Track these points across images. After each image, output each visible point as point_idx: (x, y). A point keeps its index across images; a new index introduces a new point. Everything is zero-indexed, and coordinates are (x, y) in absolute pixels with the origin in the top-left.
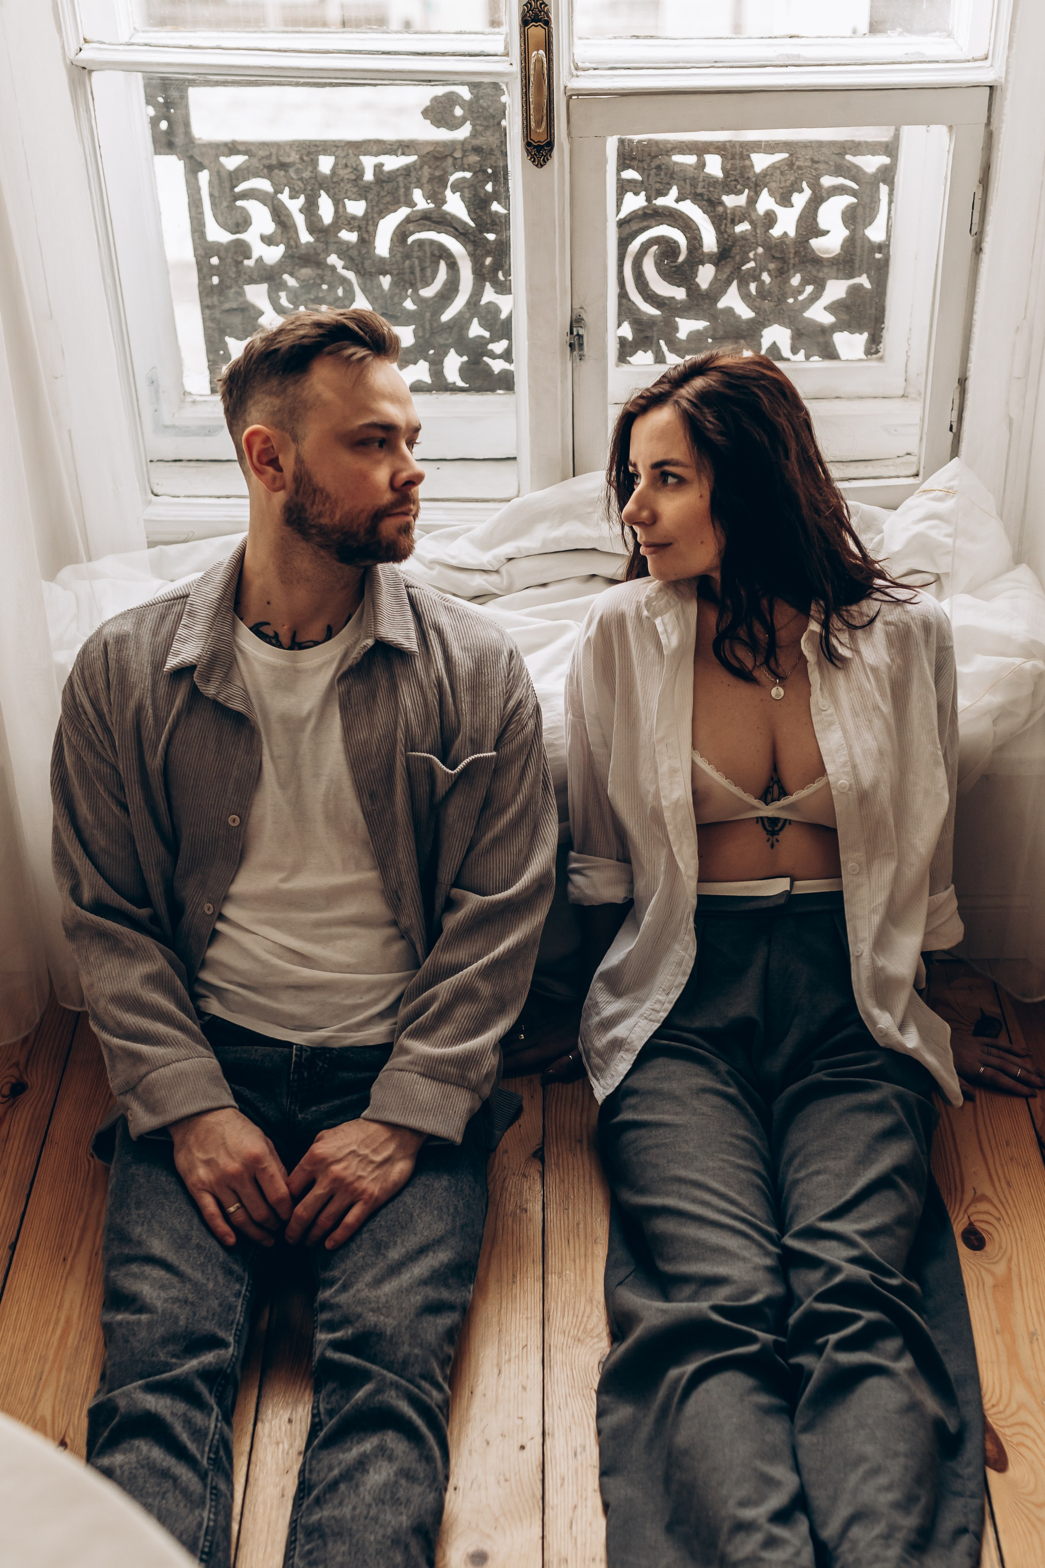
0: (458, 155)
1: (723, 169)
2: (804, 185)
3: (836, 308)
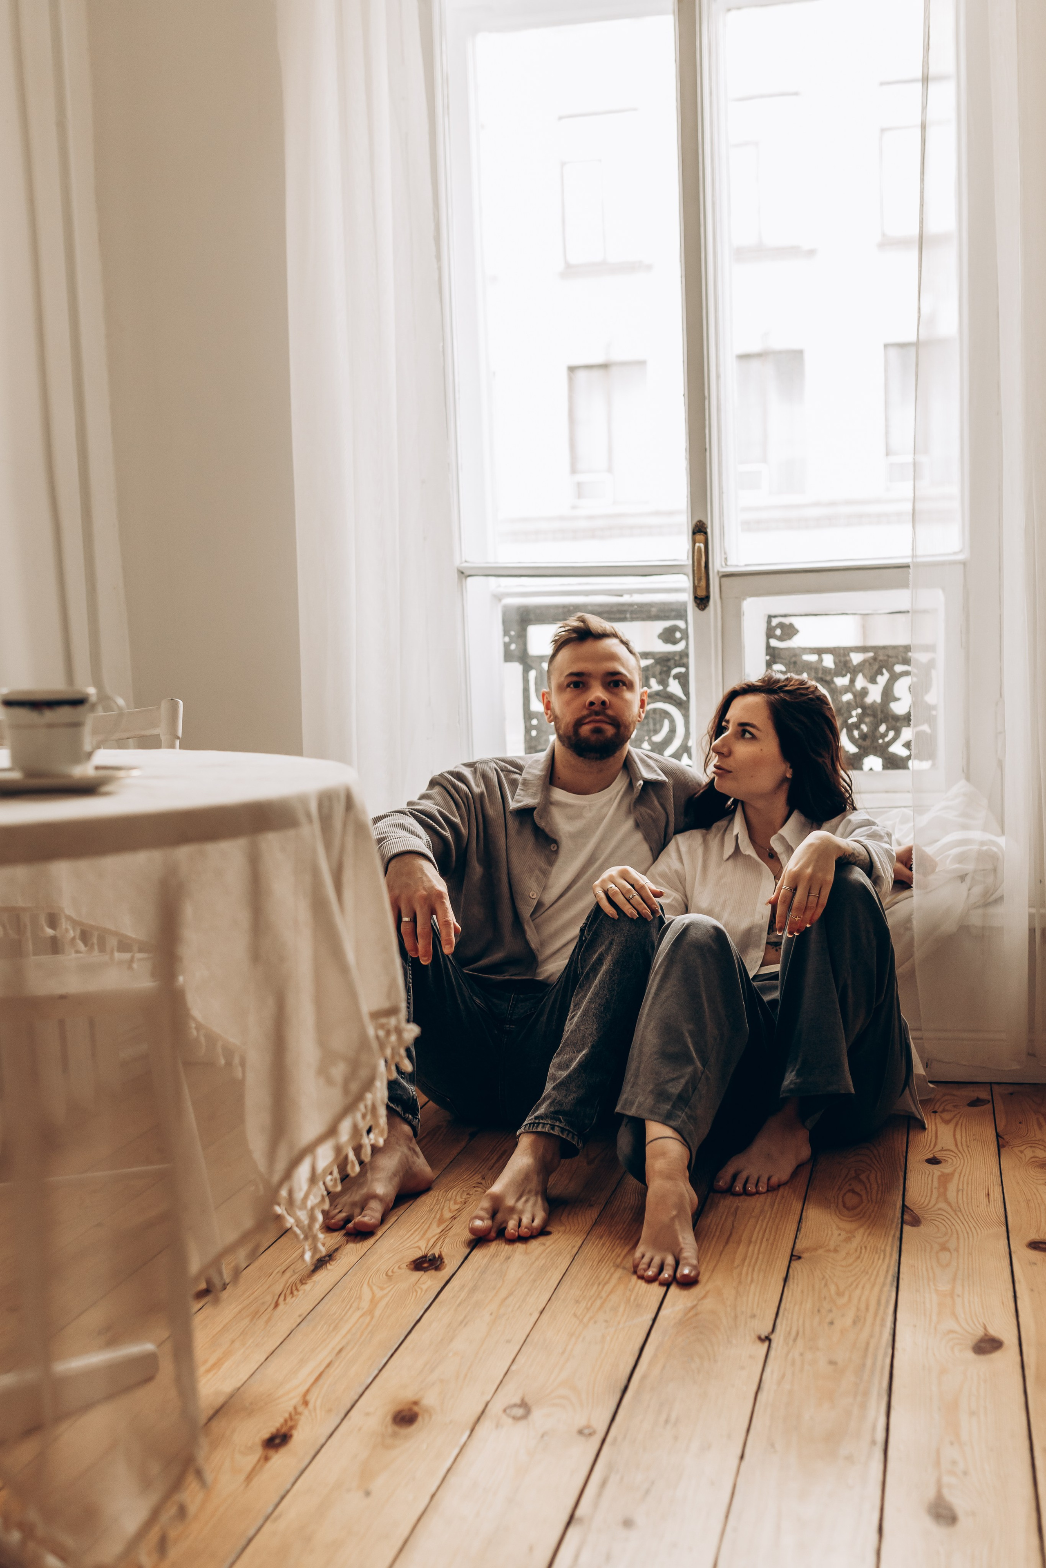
0: (677, 658)
1: (835, 663)
2: (884, 671)
3: (908, 745)
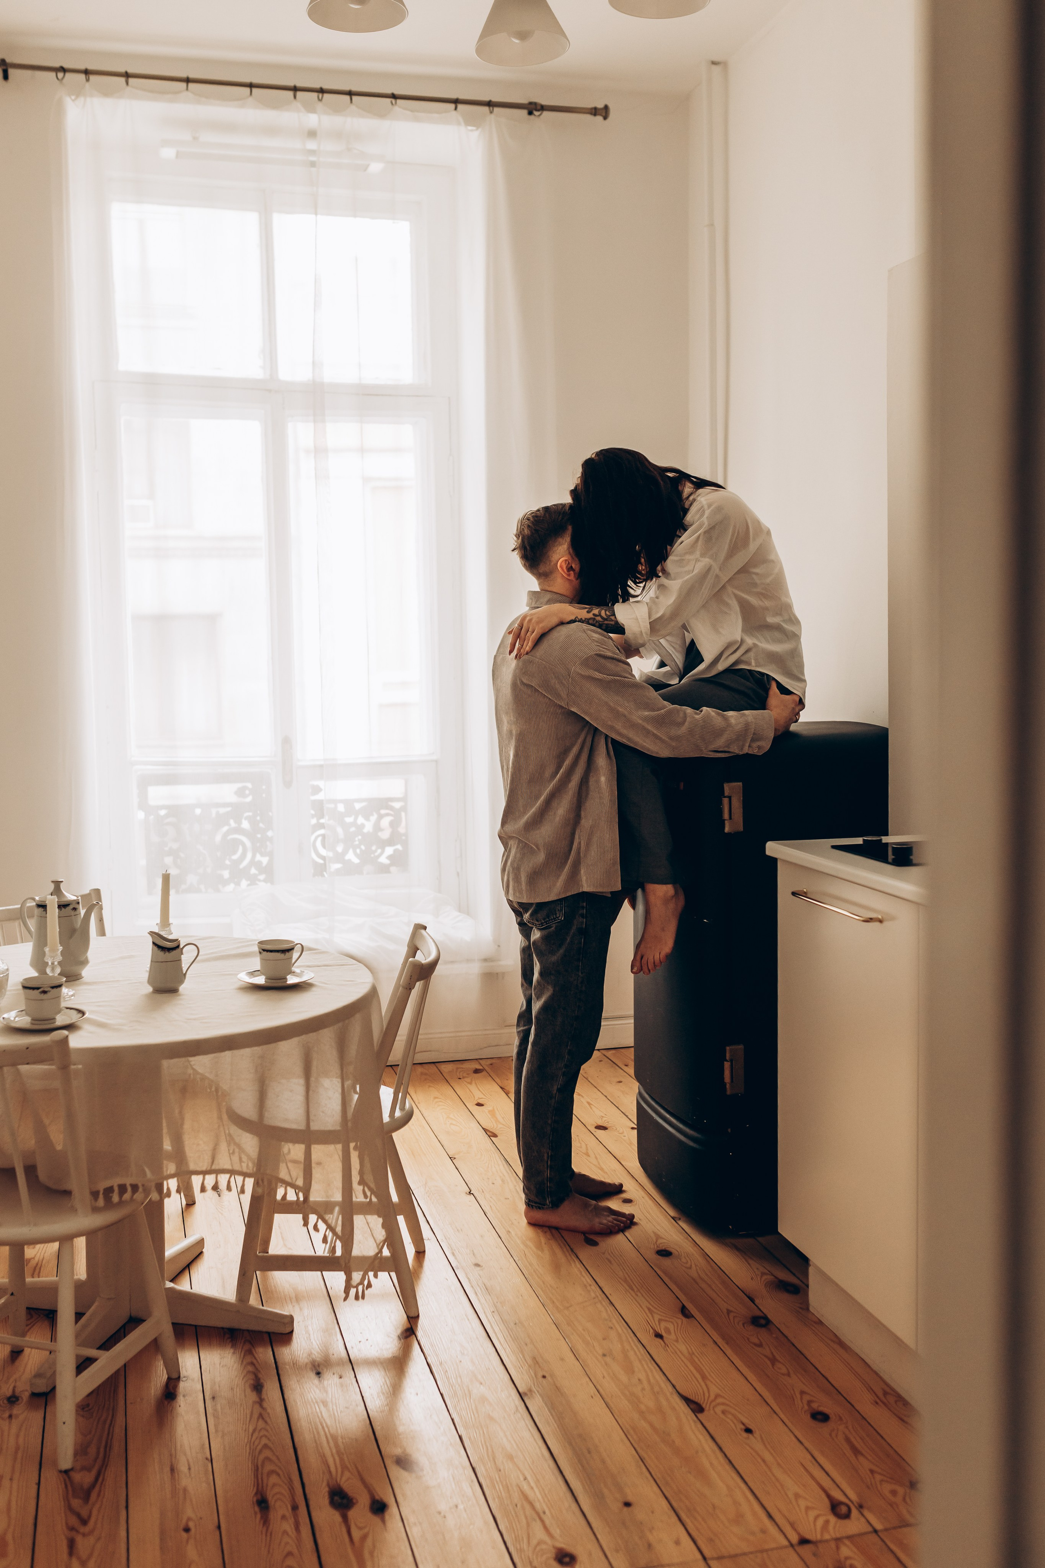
1: (345, 808)
3: (389, 857)
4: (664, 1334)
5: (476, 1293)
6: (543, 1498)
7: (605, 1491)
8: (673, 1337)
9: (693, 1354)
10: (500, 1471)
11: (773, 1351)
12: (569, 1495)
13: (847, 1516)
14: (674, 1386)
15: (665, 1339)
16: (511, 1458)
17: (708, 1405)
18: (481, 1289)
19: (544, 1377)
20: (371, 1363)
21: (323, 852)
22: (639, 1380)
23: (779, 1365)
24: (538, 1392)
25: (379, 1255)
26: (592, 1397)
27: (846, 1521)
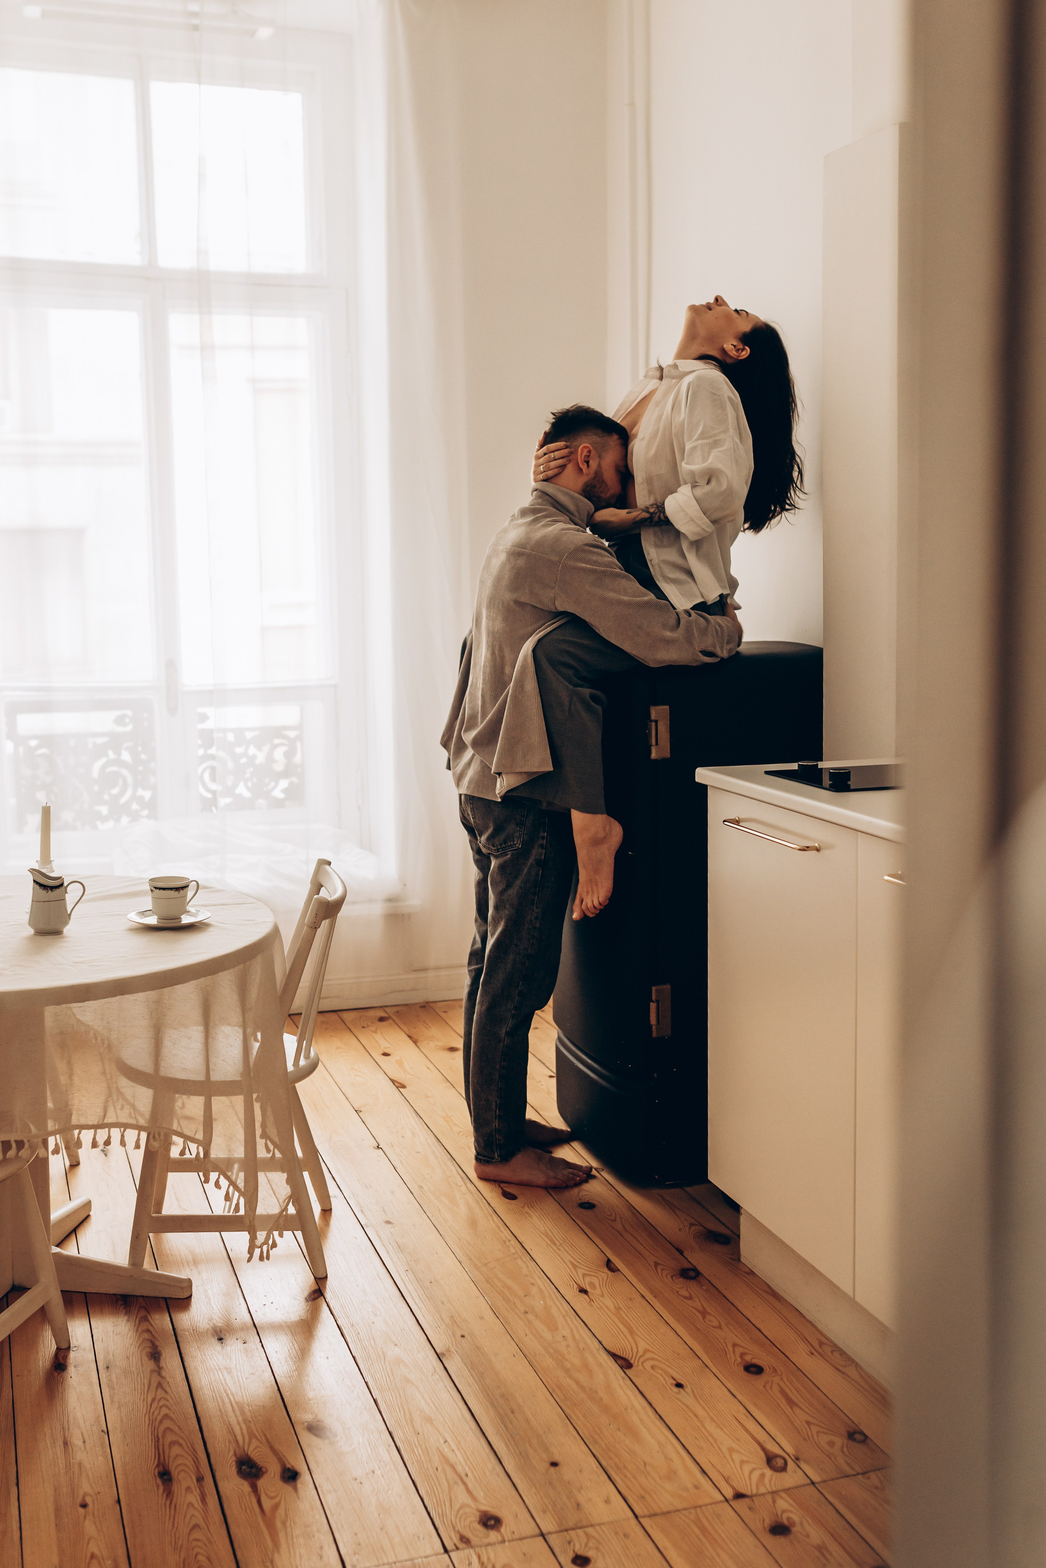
3: (284, 791)
4: (589, 1289)
5: (388, 1251)
6: (465, 1460)
7: (531, 1451)
8: (598, 1291)
9: (620, 1308)
10: (418, 1434)
11: (704, 1304)
12: (492, 1456)
13: (784, 1469)
14: (600, 1342)
15: (589, 1294)
16: (429, 1420)
17: (636, 1361)
18: (393, 1247)
19: (463, 1336)
20: (277, 1328)
21: (213, 786)
22: (563, 1337)
23: (712, 1318)
24: (457, 1352)
25: (284, 1213)
26: (514, 1355)
27: (783, 1474)
